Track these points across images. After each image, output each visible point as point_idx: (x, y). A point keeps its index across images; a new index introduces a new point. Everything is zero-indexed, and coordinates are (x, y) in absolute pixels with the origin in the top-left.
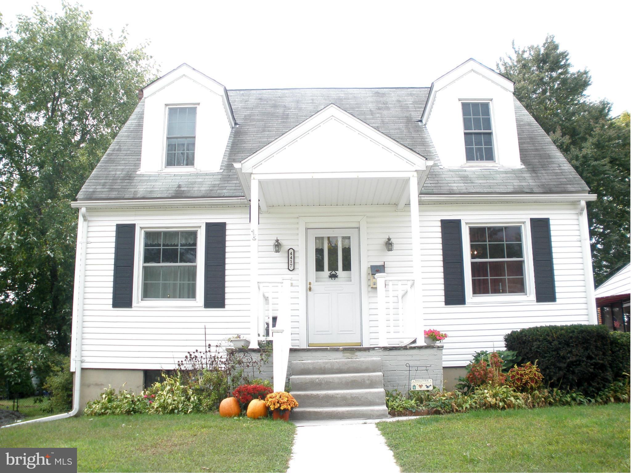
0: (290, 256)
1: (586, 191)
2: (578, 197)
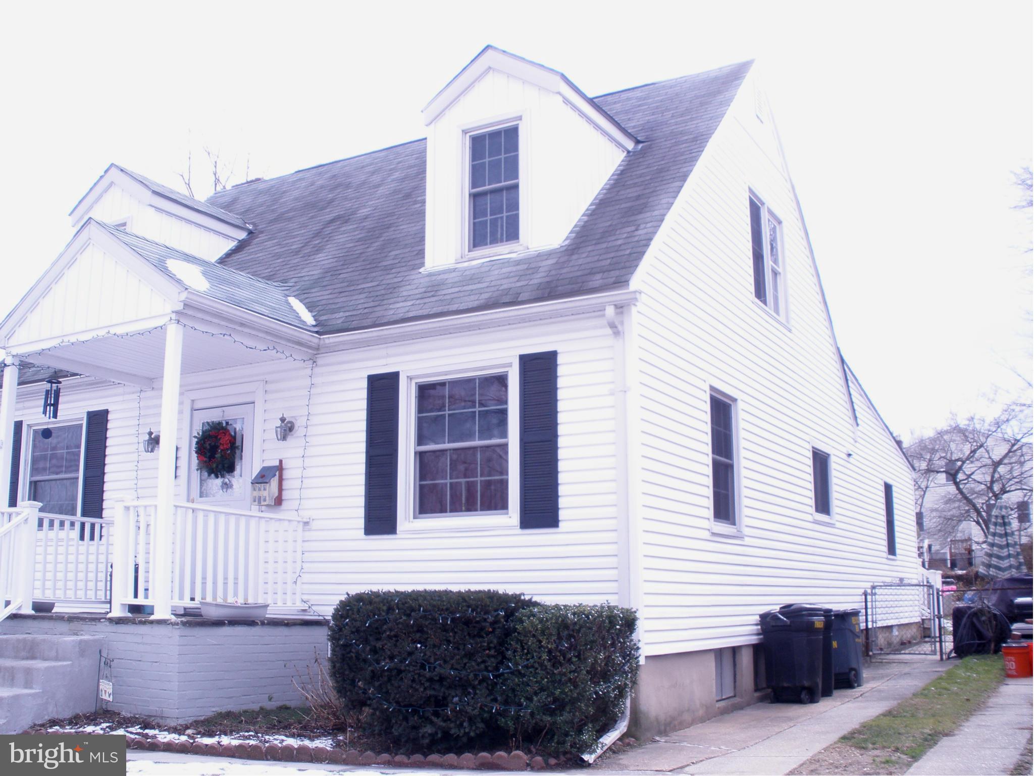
1: (621, 282)
2: (599, 301)
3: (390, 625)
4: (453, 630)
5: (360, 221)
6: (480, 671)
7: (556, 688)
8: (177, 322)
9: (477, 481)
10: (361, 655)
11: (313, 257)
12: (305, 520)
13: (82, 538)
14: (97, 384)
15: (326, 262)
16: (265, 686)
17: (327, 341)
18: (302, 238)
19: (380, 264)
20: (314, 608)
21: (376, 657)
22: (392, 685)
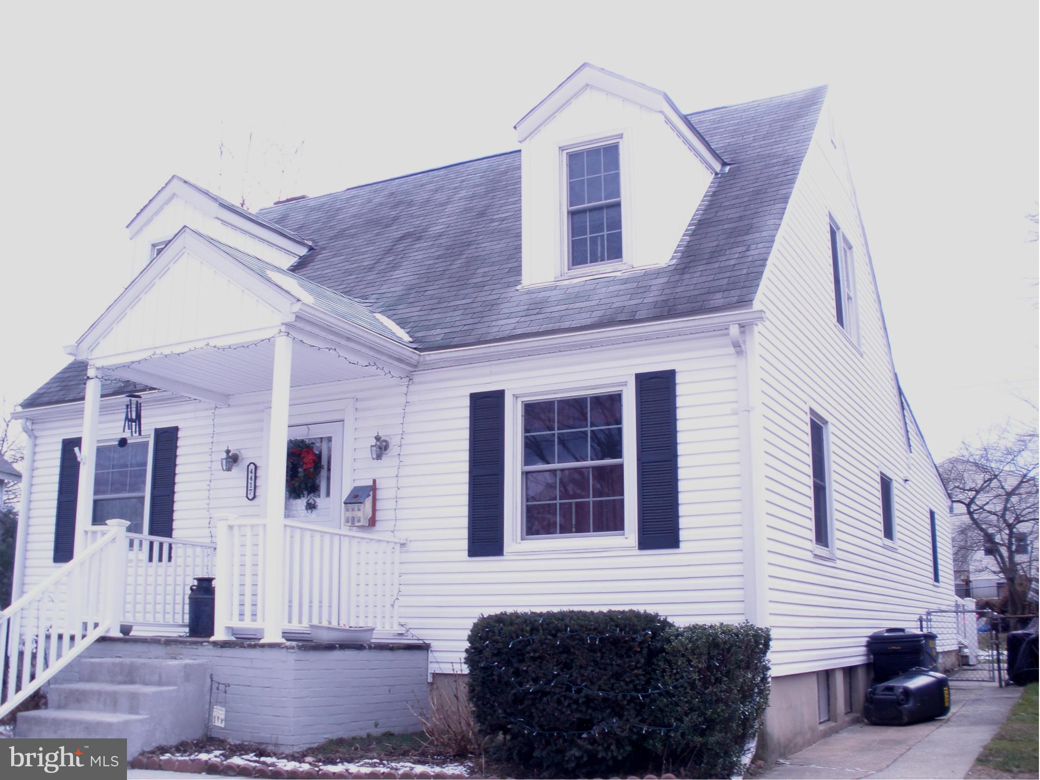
0: (250, 475)
1: (745, 302)
2: (721, 320)
3: (534, 646)
4: (600, 650)
5: (434, 239)
6: (628, 691)
7: (707, 709)
8: (286, 334)
9: (589, 502)
10: (503, 678)
11: (389, 274)
12: (402, 542)
13: (151, 560)
14: (176, 399)
15: (406, 279)
16: (372, 712)
17: (428, 358)
18: (373, 255)
19: (470, 281)
20: (412, 632)
21: (519, 679)
22: (537, 708)
